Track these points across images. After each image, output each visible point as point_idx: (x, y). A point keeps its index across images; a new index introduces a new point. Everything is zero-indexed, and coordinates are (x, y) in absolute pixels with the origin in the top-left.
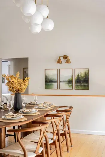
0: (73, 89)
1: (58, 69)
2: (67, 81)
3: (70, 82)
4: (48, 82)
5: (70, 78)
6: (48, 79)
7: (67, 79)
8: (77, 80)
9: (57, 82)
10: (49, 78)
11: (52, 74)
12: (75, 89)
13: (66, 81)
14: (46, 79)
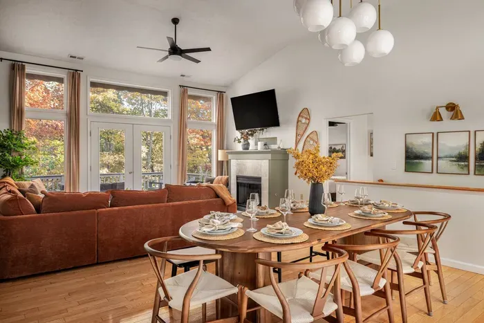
0: (469, 174)
1: (433, 134)
2: (456, 157)
3: (462, 158)
4: (413, 159)
5: (462, 150)
6: (412, 153)
7: (456, 153)
8: (480, 154)
9: (432, 158)
10: (414, 150)
11: (421, 143)
12: (475, 174)
13: (453, 157)
14: (407, 151)
